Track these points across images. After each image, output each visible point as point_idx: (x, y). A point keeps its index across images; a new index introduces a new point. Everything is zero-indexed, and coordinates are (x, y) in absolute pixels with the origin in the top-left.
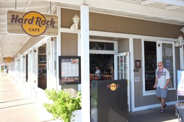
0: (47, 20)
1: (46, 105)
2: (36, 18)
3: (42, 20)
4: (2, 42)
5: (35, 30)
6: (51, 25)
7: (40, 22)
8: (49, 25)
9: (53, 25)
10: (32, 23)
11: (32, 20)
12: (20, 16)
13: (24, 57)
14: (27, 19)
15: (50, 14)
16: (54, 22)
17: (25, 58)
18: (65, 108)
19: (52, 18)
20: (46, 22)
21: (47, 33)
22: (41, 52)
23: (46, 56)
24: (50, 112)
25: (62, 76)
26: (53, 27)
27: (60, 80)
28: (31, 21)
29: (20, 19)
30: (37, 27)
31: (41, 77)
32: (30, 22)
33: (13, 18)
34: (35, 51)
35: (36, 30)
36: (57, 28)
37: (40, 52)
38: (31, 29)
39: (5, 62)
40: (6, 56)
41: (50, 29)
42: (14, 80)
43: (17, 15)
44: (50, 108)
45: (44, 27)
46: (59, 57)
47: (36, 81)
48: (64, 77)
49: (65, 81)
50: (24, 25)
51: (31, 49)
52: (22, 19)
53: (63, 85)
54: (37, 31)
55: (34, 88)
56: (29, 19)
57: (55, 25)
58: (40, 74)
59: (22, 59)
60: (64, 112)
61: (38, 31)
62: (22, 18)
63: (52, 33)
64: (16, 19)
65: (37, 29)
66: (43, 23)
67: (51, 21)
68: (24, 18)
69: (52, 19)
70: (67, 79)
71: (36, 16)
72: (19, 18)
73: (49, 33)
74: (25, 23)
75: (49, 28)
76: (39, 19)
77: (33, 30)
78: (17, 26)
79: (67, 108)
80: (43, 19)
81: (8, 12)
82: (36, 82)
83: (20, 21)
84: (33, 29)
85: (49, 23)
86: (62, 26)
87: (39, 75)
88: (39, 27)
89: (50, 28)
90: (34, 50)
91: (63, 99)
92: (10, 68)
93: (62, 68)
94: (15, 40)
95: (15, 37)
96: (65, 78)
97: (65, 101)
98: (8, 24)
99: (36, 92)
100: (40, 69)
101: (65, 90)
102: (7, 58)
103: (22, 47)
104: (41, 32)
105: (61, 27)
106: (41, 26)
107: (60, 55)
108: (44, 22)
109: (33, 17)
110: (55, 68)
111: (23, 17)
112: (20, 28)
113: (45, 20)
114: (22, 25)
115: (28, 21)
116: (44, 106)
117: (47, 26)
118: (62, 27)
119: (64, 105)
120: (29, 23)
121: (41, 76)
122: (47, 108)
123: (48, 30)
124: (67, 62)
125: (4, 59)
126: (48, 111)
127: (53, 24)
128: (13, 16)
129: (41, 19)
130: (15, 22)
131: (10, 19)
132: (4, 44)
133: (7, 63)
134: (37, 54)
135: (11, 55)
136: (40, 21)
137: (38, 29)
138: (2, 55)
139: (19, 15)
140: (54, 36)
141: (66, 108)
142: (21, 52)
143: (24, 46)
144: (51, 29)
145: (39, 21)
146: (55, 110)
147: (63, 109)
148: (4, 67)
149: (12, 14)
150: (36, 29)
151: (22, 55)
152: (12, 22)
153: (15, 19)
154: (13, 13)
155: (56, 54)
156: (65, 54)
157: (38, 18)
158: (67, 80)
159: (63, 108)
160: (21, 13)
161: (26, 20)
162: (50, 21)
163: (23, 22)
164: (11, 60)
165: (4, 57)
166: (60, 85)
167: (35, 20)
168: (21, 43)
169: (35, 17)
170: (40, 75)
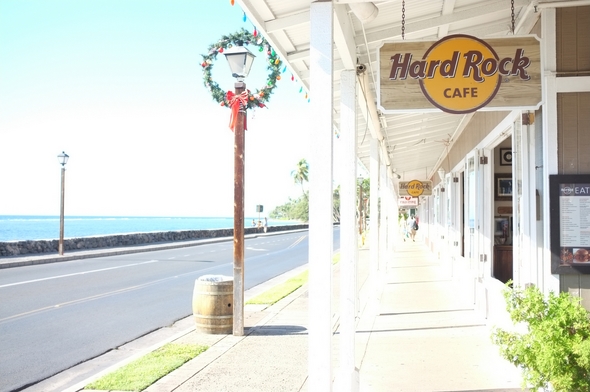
0: (502, 57)
1: (503, 337)
2: (465, 55)
3: (484, 58)
4: (390, 137)
5: (462, 94)
6: (514, 71)
7: (479, 66)
8: (507, 72)
9: (522, 71)
10: (451, 73)
11: (453, 62)
12: (417, 57)
13: (456, 180)
14: (438, 62)
15: (510, 36)
16: (526, 60)
17: (459, 184)
18: (566, 358)
19: (519, 47)
20: (498, 65)
21: (501, 98)
22: (504, 162)
23: (510, 175)
24: (517, 362)
25: (564, 243)
26: (524, 76)
27: (556, 258)
28: (448, 67)
29: (417, 63)
30: (470, 82)
31: (505, 244)
32: (447, 69)
33: (395, 65)
34: (484, 161)
35: (465, 93)
36: (538, 78)
37: (501, 164)
38: (448, 93)
39: (408, 197)
40: (408, 177)
41: (512, 86)
42: (432, 250)
43: (408, 52)
44: (516, 349)
45: (490, 81)
46: (552, 177)
47: (486, 256)
48: (570, 249)
49: (575, 262)
50: (427, 81)
51: (472, 154)
52: (422, 64)
53: (567, 274)
54: (469, 95)
55: (480, 280)
56: (442, 60)
57: (528, 70)
58: (500, 233)
59: (449, 187)
60: (565, 371)
61: (473, 96)
62: (420, 60)
63: (519, 97)
64: (404, 65)
65: (470, 91)
66: (488, 68)
67: (513, 57)
68: (428, 60)
69: (519, 52)
70: (581, 256)
71: (464, 47)
72: (412, 62)
73: (512, 100)
74: (430, 74)
75: (507, 81)
76: (475, 58)
77: (457, 93)
78: (408, 87)
79: (578, 356)
80: (487, 54)
81: (381, 50)
82: (485, 259)
83: (416, 71)
84: (457, 90)
85: (509, 67)
86: (562, 71)
87: (496, 237)
88: (475, 84)
89: (511, 83)
90: (481, 155)
91: (562, 325)
92: (421, 213)
93: (563, 214)
94: (428, 129)
95: (425, 120)
96: (575, 251)
97: (572, 333)
98: (382, 83)
99: (487, 291)
100: (500, 217)
101: (575, 292)
102: (411, 184)
103: (450, 148)
104: (483, 96)
105: (557, 76)
106: (481, 79)
107: (555, 172)
108: (490, 66)
109: (456, 54)
110: (539, 216)
111: (424, 58)
112: (417, 90)
113: (493, 57)
114: (421, 83)
115: (438, 69)
116: (495, 338)
117: (500, 77)
118: (562, 76)
119: (563, 344)
120: (443, 73)
121: (503, 240)
122: (505, 346)
123: (505, 89)
124: (582, 194)
125: (403, 186)
126: (510, 358)
127: (521, 68)
128: (396, 58)
129: (479, 55)
130: (402, 75)
131: (386, 69)
132: (397, 142)
133: (412, 199)
134: (489, 170)
135: (421, 176)
136: (477, 62)
137: (473, 89)
138: (395, 176)
139: (412, 52)
140: (533, 109)
141: (573, 357)
142: (448, 164)
143: (455, 145)
144: (518, 85)
145: (474, 65)
146: (533, 358)
147: (560, 360)
148: (409, 212)
149: (394, 54)
150: (465, 89)
151: (449, 175)
152: (393, 75)
153: (400, 65)
154: (393, 50)
155: (539, 167)
156: (572, 168)
157: (469, 55)
158: (583, 260)
159: (558, 355)
160: (418, 45)
161: (433, 63)
162: (509, 59)
163: (426, 73)
164: (421, 190)
165: (401, 180)
166: (553, 272)
167: (462, 62)
168: (446, 138)
169: (463, 51)
170: (501, 237)
